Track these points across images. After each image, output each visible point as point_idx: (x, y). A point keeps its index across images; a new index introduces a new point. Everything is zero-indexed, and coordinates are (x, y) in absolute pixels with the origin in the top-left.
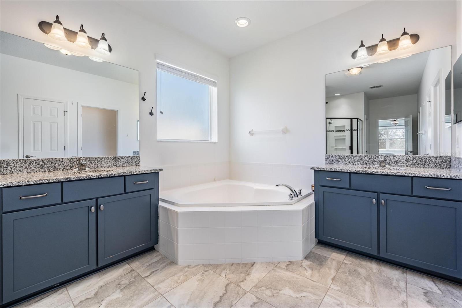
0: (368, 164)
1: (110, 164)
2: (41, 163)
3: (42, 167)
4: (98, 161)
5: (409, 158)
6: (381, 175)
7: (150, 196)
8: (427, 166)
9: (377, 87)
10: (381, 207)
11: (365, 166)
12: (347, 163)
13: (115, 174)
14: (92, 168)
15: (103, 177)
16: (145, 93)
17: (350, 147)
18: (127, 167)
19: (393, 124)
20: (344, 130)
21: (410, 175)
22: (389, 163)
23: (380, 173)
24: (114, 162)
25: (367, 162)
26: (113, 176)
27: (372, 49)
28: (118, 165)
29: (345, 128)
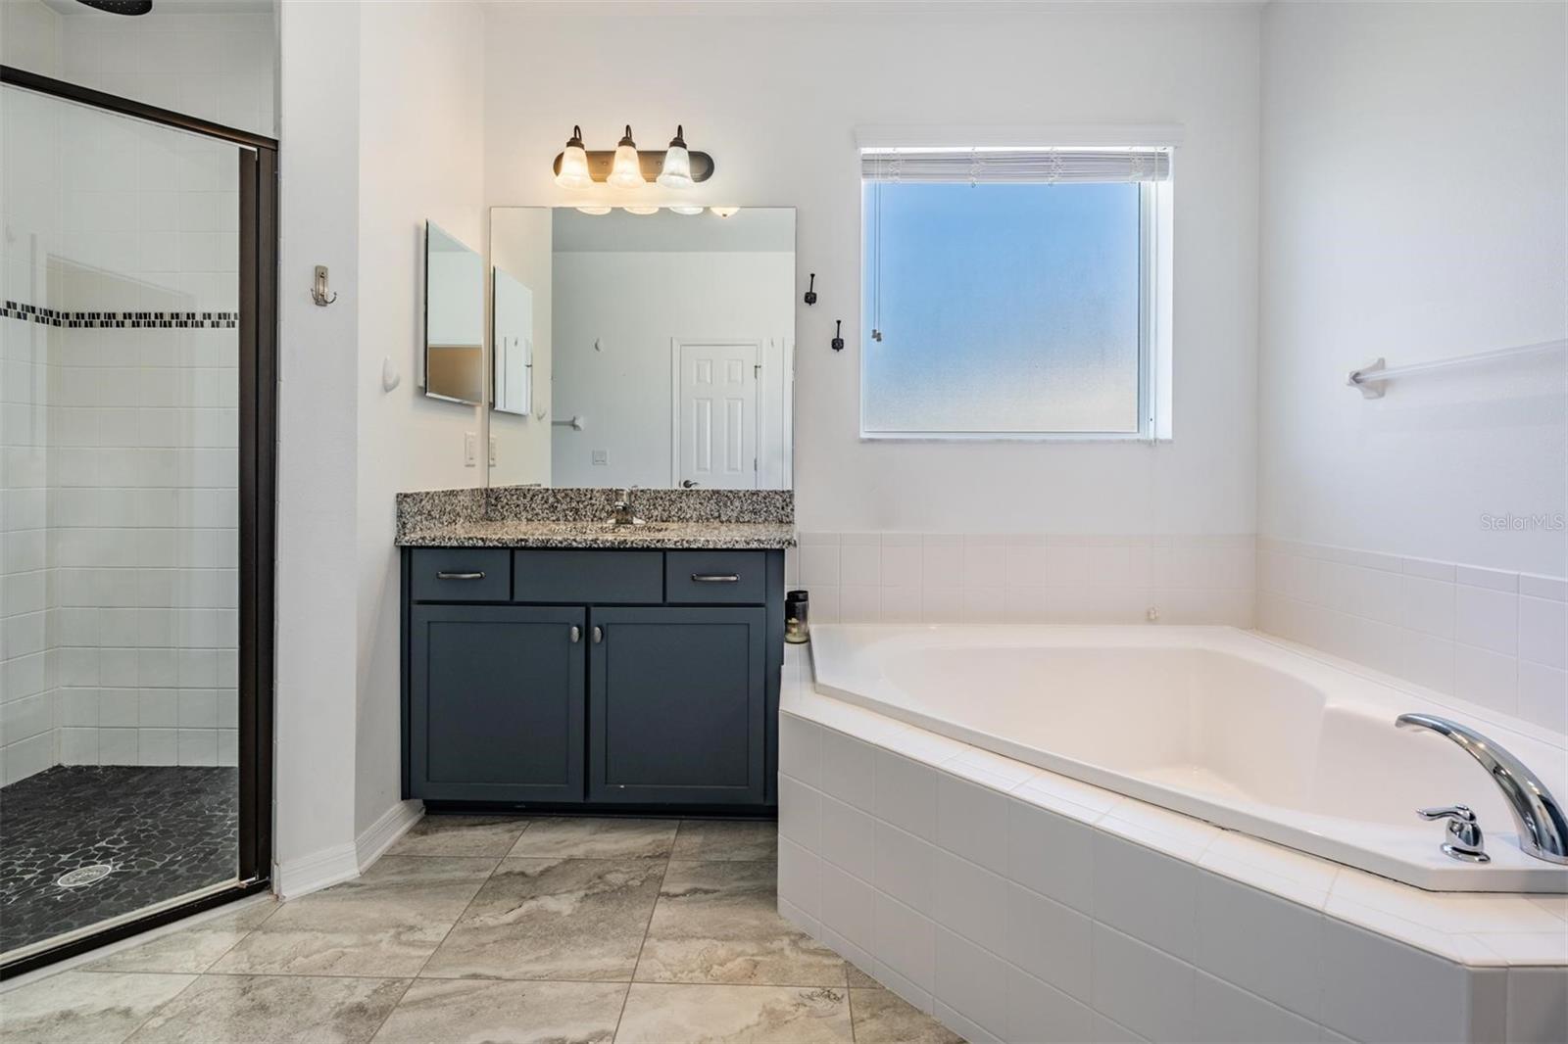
1: (702, 513)
2: (551, 500)
3: (553, 508)
4: (672, 502)
7: (745, 627)
13: (632, 542)
14: (656, 520)
15: (601, 546)
16: (813, 277)
18: (752, 525)
24: (712, 505)
26: (627, 546)
28: (724, 518)
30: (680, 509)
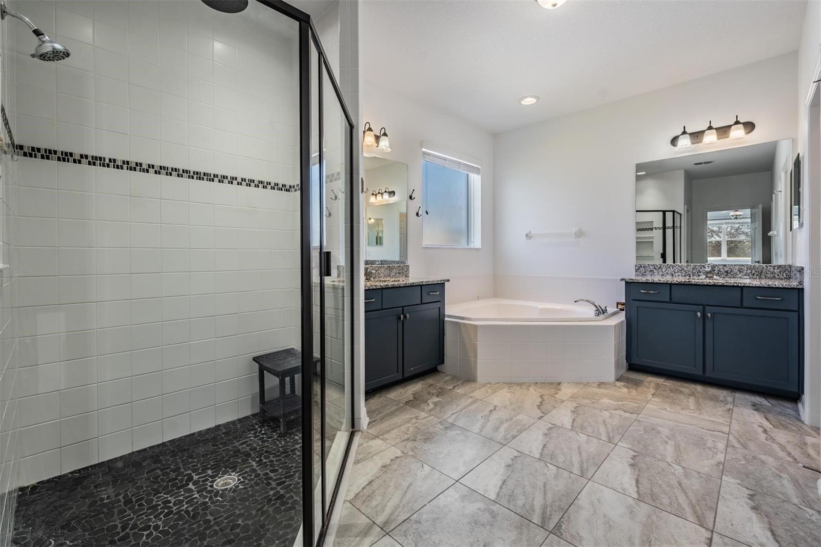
0: (691, 275)
5: (743, 267)
6: (707, 285)
7: (438, 309)
8: (764, 277)
9: (705, 163)
10: (707, 322)
11: (688, 277)
12: (665, 275)
16: (414, 190)
17: (662, 254)
19: (733, 216)
20: (651, 227)
21: (740, 285)
22: (718, 273)
23: (706, 284)
25: (690, 273)
27: (697, 136)
29: (652, 226)
30: (379, 273)
